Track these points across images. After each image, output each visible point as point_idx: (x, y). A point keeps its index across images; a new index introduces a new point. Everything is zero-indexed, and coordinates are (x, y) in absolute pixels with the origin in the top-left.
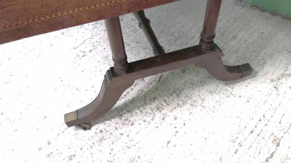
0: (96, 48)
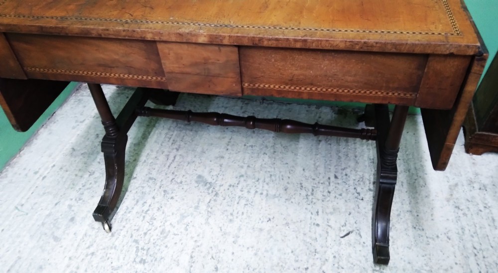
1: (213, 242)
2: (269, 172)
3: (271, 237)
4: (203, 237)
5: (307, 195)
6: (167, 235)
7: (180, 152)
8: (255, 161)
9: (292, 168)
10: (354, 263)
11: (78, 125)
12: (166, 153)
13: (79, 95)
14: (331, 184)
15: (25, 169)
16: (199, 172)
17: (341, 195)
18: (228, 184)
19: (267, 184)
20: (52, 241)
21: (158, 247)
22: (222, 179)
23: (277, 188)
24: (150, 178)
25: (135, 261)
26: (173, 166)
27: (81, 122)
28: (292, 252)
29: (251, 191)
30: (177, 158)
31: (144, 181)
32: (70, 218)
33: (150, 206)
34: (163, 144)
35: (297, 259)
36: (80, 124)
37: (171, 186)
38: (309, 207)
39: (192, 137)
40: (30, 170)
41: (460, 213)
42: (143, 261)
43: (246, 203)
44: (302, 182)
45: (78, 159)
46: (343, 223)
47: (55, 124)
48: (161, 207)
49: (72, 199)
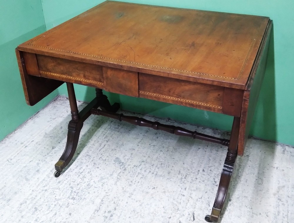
0: (119, 204)
1: (116, 194)
2: (161, 162)
3: (153, 198)
4: (111, 191)
5: (182, 178)
6: (91, 187)
7: (109, 143)
8: (153, 155)
9: (176, 162)
10: (201, 220)
11: (51, 120)
12: (100, 142)
13: (55, 103)
14: (199, 174)
15: (16, 140)
16: (118, 156)
17: (203, 181)
18: (134, 165)
19: (158, 168)
20: (24, 180)
21: (84, 193)
22: (131, 162)
23: (164, 172)
24: (87, 155)
25: (69, 197)
26: (102, 150)
27: (53, 119)
28: (163, 207)
29: (147, 171)
30: (106, 146)
31: (84, 156)
32: (37, 170)
33: (84, 170)
34: (100, 137)
35: (165, 211)
36: (52, 120)
37: (99, 161)
38: (181, 185)
39: (118, 136)
40: (18, 141)
41: (280, 203)
42: (73, 199)
43: (142, 177)
44: (180, 170)
45: (47, 139)
46: (200, 197)
47: (38, 118)
48: (91, 172)
49: (40, 160)
